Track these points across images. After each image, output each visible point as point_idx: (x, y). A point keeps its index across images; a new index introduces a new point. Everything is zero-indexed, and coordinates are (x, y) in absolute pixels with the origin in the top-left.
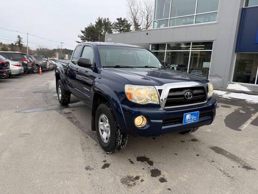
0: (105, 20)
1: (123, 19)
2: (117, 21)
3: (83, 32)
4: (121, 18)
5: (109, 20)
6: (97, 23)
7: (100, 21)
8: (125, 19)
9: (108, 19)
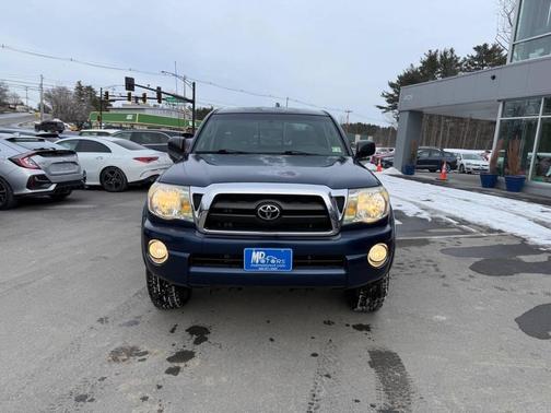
0: (445, 53)
1: (490, 47)
2: (475, 54)
3: (392, 85)
4: (485, 45)
5: (455, 53)
6: (424, 63)
7: (432, 58)
8: (494, 47)
9: (452, 51)
